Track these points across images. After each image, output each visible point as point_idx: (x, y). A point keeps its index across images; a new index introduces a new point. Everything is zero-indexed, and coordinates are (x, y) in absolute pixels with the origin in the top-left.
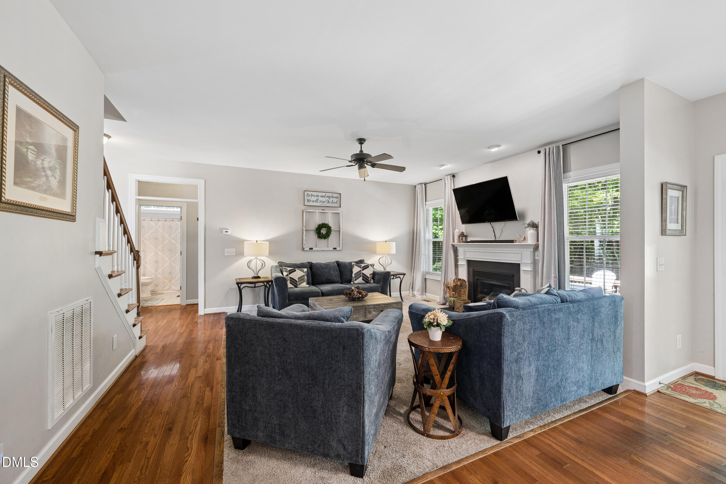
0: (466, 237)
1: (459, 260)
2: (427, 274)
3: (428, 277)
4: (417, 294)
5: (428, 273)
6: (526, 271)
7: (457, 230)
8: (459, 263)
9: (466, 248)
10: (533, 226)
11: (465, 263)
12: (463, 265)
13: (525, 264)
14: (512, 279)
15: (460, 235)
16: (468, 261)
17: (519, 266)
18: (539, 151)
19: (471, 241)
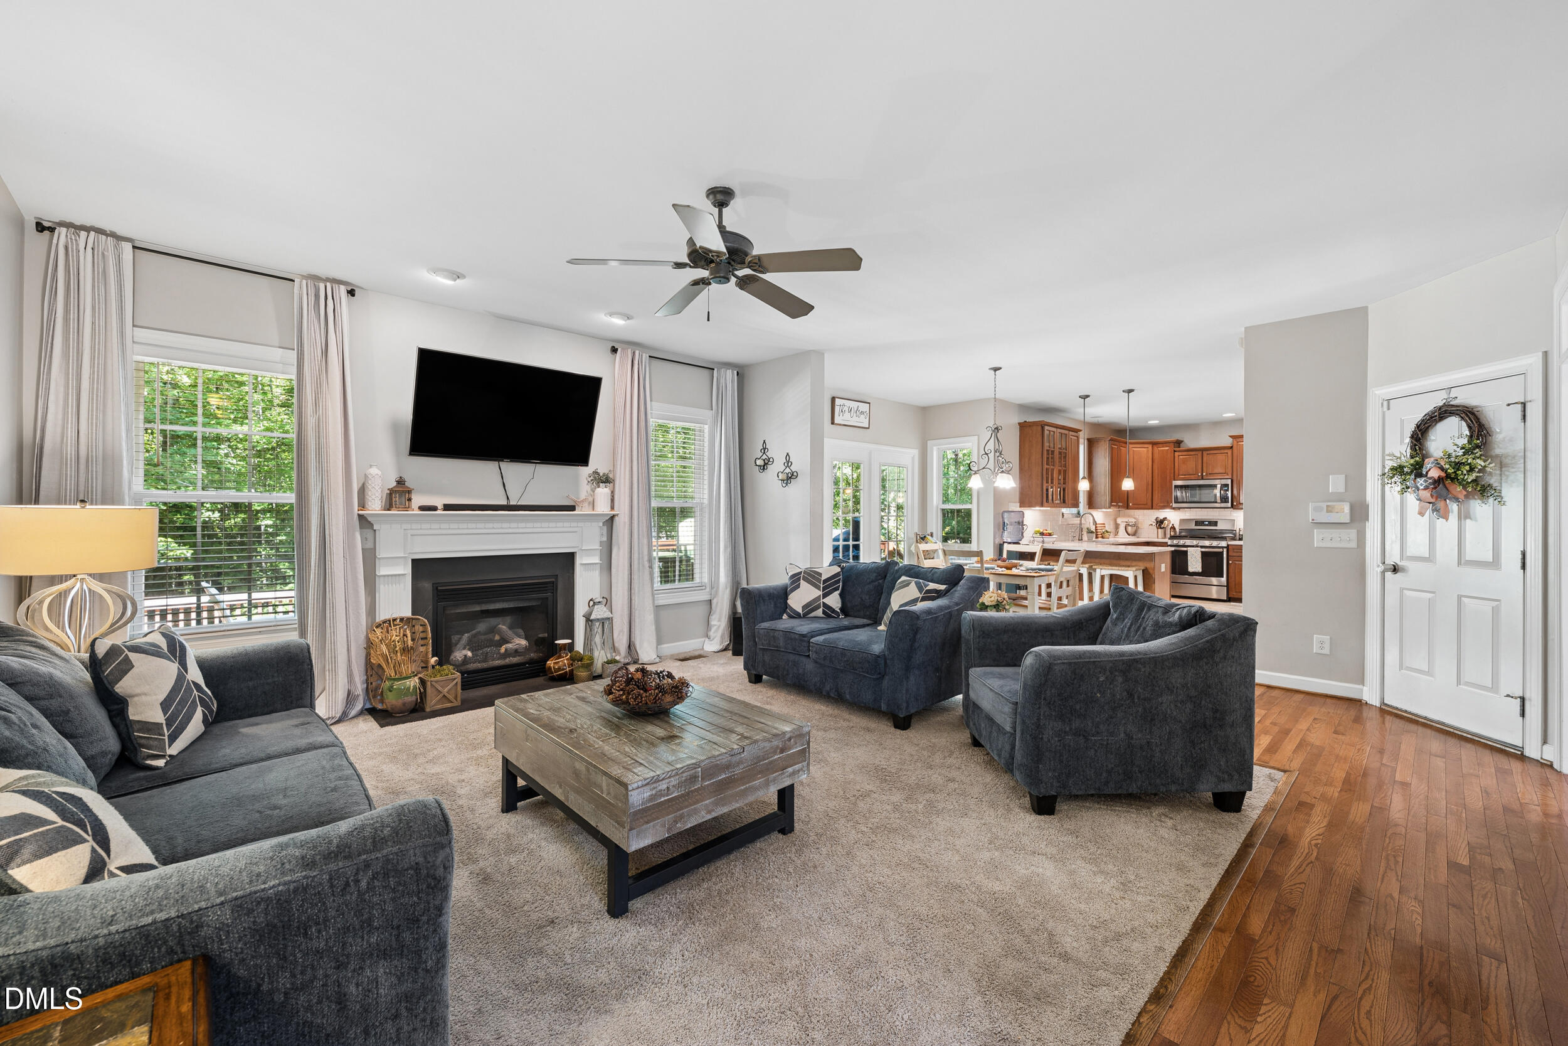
0: (410, 493)
1: (381, 562)
6: (590, 565)
7: (374, 471)
8: (382, 570)
9: (414, 526)
10: (604, 480)
11: (408, 570)
12: (399, 575)
13: (589, 552)
14: (551, 587)
15: (394, 487)
16: (416, 563)
17: (570, 557)
18: (613, 347)
19: (445, 505)
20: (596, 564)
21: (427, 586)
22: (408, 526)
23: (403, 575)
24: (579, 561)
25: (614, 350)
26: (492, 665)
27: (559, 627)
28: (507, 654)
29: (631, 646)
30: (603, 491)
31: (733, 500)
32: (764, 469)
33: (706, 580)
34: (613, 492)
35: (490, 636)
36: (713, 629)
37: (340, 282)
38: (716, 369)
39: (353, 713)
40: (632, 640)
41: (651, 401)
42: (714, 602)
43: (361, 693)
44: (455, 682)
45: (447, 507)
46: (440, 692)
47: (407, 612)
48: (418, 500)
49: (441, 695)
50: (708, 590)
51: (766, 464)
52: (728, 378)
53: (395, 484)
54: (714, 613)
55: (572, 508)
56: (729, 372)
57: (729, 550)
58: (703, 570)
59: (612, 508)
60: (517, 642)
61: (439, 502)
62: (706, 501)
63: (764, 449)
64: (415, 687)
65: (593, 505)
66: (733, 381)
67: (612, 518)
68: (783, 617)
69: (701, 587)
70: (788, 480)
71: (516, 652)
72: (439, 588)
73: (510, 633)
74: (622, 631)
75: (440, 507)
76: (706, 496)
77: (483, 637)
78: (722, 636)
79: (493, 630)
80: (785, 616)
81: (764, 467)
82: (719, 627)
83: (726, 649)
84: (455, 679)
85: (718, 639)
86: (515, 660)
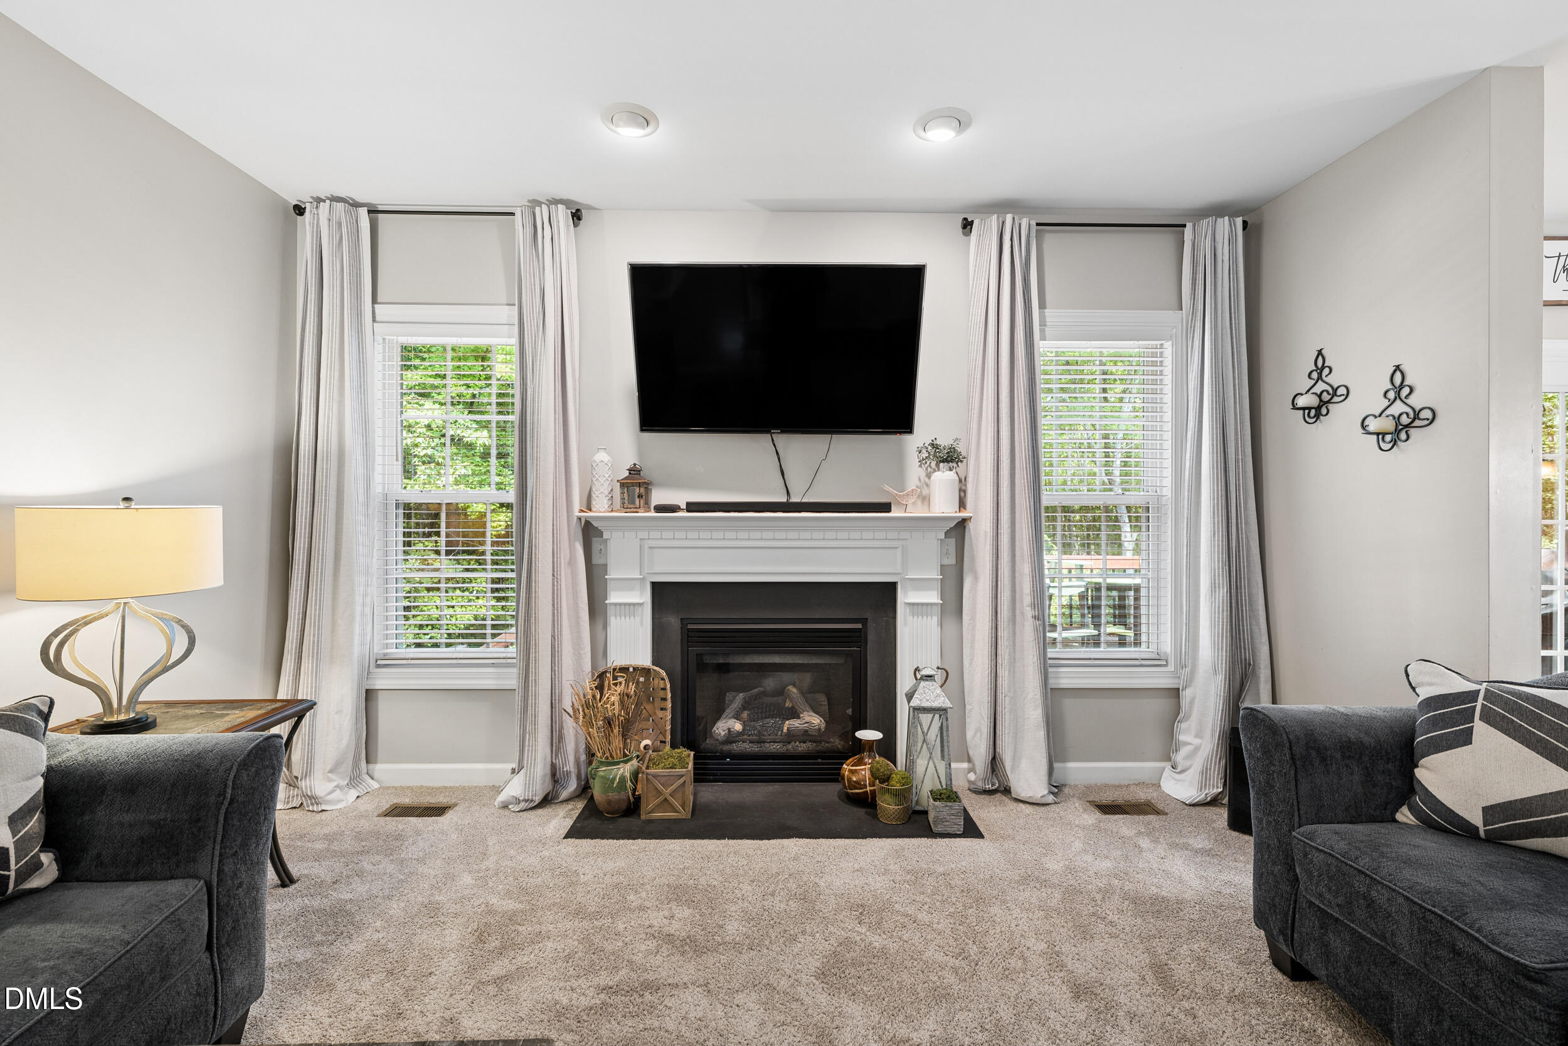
0: (647, 486)
1: (610, 585)
2: (378, 666)
3: (382, 681)
4: (331, 785)
5: (382, 662)
6: (922, 604)
7: (602, 456)
8: (614, 597)
9: (655, 534)
10: (950, 457)
11: (645, 597)
12: (634, 605)
13: (920, 584)
14: (857, 638)
15: (626, 478)
16: (659, 589)
17: (887, 592)
18: (965, 219)
19: (688, 504)
20: (932, 604)
21: (673, 621)
22: (644, 535)
23: (641, 604)
24: (904, 597)
25: (967, 225)
26: (767, 750)
27: (870, 705)
28: (791, 736)
29: (995, 762)
30: (944, 477)
31: (1232, 488)
32: (1318, 416)
33: (1167, 647)
34: (962, 481)
35: (780, 699)
36: (1184, 751)
37: (556, 202)
38: (1189, 226)
39: (564, 795)
40: (998, 750)
41: (1042, 305)
42: (1186, 695)
43: (572, 770)
44: (681, 781)
45: (692, 507)
46: (660, 793)
47: (644, 659)
48: (659, 497)
49: (661, 798)
50: (1171, 668)
51: (1323, 403)
52: (1219, 238)
53: (627, 473)
54: (1187, 717)
55: (886, 507)
56: (1223, 223)
57: (1223, 592)
58: (1162, 629)
59: (962, 504)
60: (807, 719)
61: (680, 498)
62: (1167, 492)
63: (1320, 369)
64: (623, 779)
65: (926, 499)
66: (1232, 240)
67: (962, 524)
68: (1399, 817)
69: (1158, 661)
70: (1397, 432)
71: (805, 735)
72: (690, 626)
73: (800, 702)
74: (978, 730)
75: (684, 506)
76: (1168, 482)
77: (769, 700)
78: (1205, 772)
79: (781, 692)
80: (1404, 815)
81: (1317, 412)
82: (1197, 749)
83: (1214, 802)
84: (682, 776)
85: (1194, 774)
86: (802, 747)
